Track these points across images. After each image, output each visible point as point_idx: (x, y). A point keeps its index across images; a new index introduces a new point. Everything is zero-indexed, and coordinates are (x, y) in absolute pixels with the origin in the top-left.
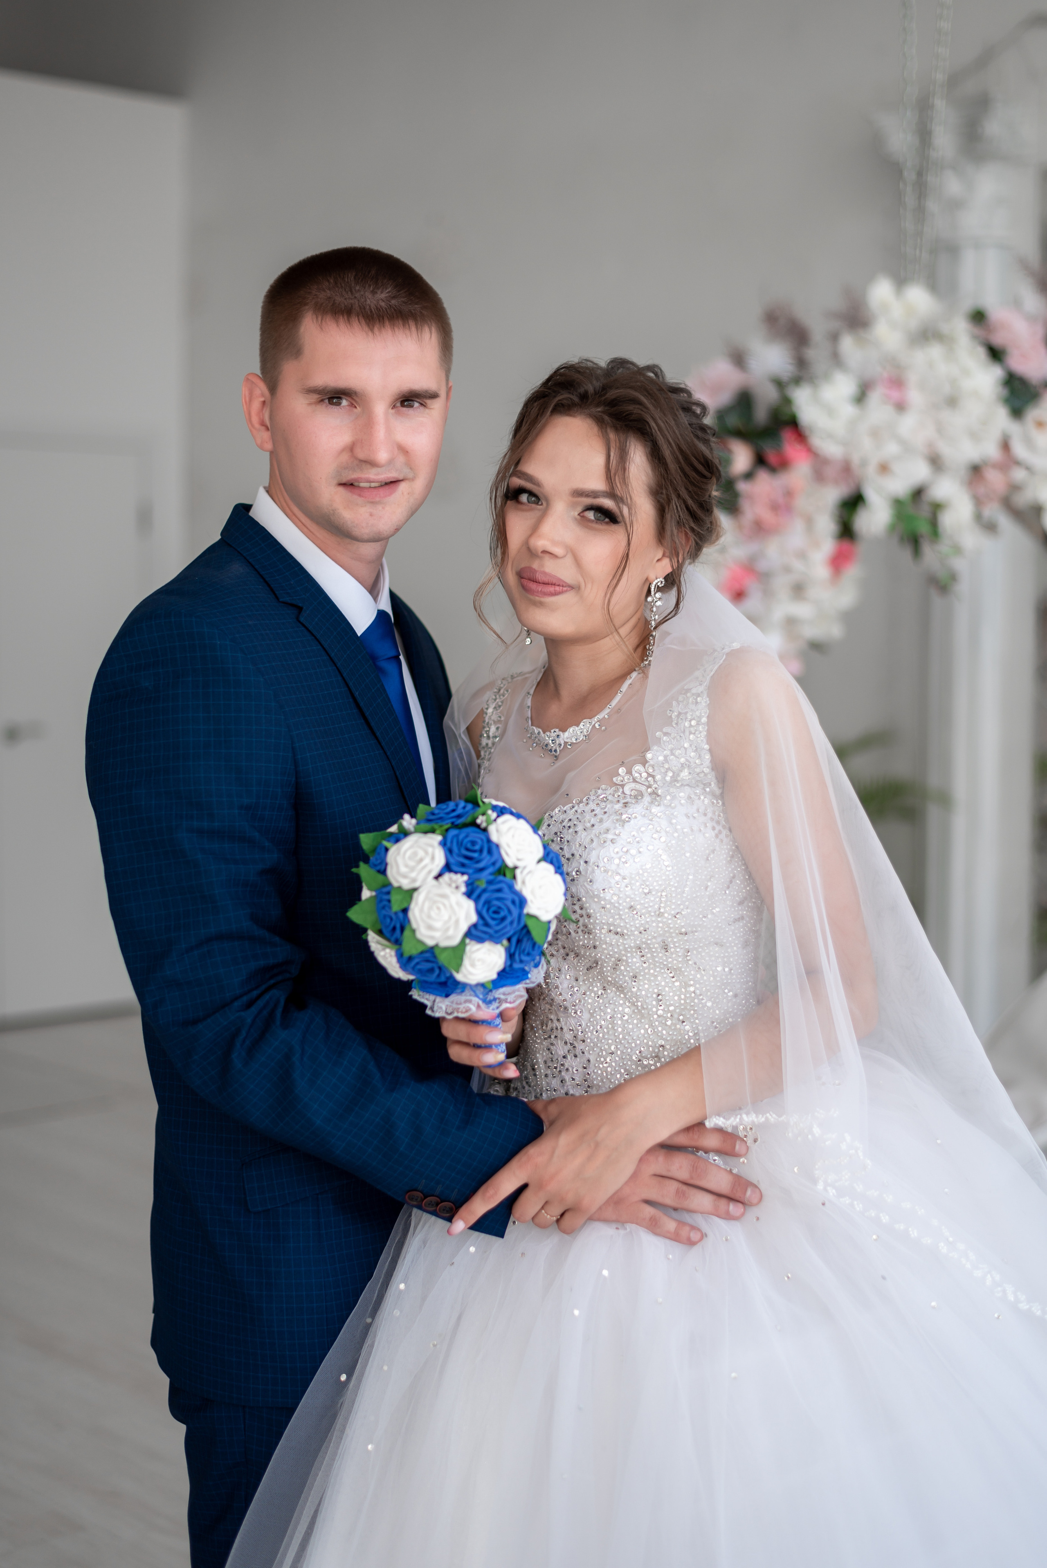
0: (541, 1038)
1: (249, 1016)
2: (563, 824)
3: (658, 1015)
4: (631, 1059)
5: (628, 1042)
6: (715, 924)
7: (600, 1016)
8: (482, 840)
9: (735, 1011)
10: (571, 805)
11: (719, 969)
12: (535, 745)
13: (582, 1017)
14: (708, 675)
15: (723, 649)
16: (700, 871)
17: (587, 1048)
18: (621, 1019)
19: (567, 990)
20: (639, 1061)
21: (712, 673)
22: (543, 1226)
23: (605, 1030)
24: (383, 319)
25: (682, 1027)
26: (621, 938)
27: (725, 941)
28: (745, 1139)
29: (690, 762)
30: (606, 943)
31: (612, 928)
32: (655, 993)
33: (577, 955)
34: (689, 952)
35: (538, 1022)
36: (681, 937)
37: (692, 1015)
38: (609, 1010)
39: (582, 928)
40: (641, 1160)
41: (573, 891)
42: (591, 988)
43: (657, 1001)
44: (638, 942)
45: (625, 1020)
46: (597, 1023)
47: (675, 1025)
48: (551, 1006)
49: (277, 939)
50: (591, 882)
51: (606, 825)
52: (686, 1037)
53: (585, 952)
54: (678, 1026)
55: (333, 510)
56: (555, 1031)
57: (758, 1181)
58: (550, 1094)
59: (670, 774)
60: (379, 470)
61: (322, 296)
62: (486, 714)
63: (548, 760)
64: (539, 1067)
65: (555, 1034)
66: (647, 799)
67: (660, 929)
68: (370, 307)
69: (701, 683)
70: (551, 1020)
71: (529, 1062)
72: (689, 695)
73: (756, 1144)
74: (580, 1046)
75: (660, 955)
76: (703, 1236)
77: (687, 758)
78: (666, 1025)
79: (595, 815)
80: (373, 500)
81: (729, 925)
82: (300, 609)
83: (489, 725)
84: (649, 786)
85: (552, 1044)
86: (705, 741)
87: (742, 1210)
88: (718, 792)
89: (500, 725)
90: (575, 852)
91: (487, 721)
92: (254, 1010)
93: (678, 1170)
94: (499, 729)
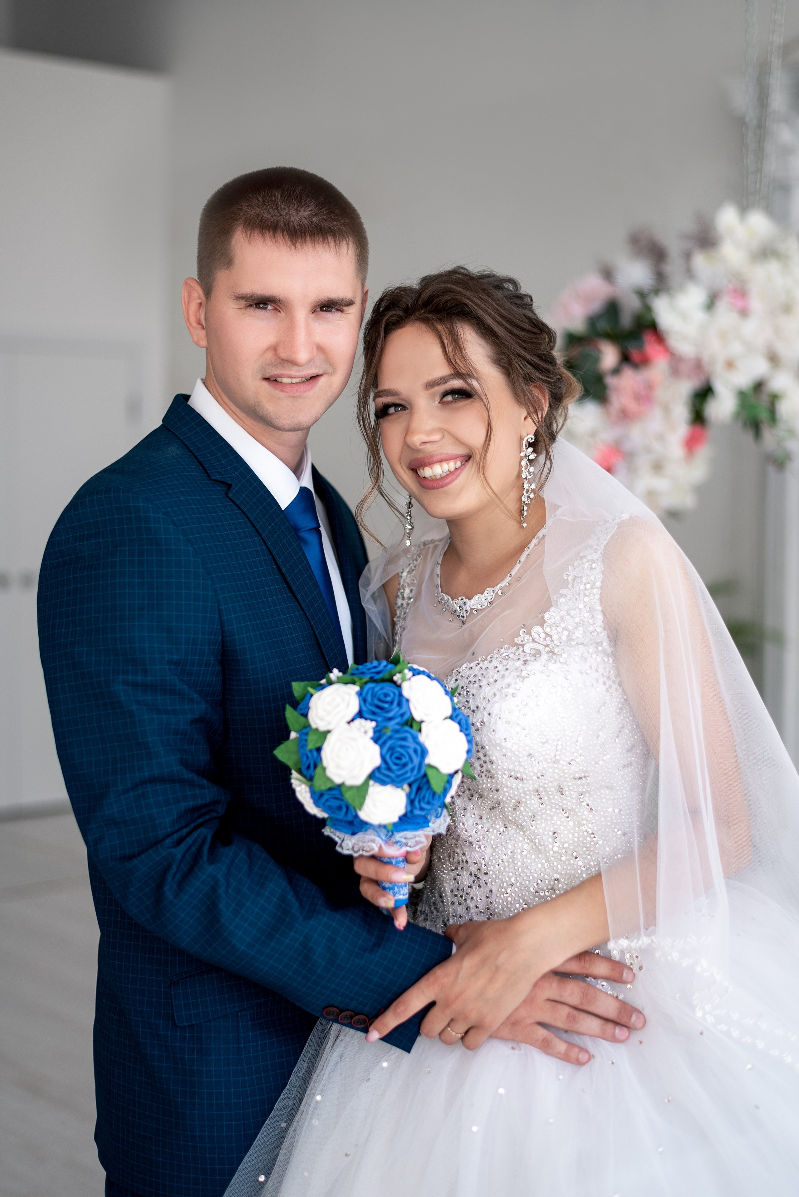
0: (448, 869)
1: (178, 852)
2: (469, 680)
3: (554, 851)
4: (529, 891)
5: (526, 875)
6: (606, 770)
7: (502, 851)
8: (394, 694)
9: (624, 848)
10: (477, 662)
11: (610, 810)
12: (444, 609)
13: (486, 851)
14: (603, 544)
15: (614, 520)
16: (592, 722)
17: (490, 879)
18: (521, 854)
19: (472, 827)
20: (537, 892)
21: (606, 542)
22: (448, 1043)
23: (506, 864)
24: (305, 234)
25: (576, 863)
26: (521, 783)
27: (615, 785)
28: (631, 966)
29: (584, 622)
30: (507, 787)
31: (512, 774)
32: (551, 831)
33: (481, 796)
34: (582, 794)
35: (445, 855)
36: (574, 782)
37: (585, 852)
38: (510, 846)
39: (485, 773)
40: (535, 985)
41: (478, 739)
42: (493, 825)
43: (553, 839)
44: (536, 786)
45: (524, 855)
46: (499, 857)
47: (569, 861)
48: (457, 841)
49: (205, 782)
50: (494, 731)
51: (507, 680)
52: (579, 871)
53: (488, 794)
54: (572, 862)
55: (258, 402)
56: (461, 863)
57: (643, 1007)
58: (456, 920)
59: (566, 633)
60: (300, 368)
61: (252, 212)
62: (401, 577)
63: (457, 624)
64: (446, 895)
65: (461, 866)
66: (545, 656)
67: (555, 775)
68: (293, 224)
69: (596, 551)
70: (457, 853)
71: (436, 890)
72: (584, 560)
73: (642, 971)
74: (483, 878)
75: (556, 797)
76: (591, 1057)
77: (581, 618)
78: (561, 860)
79: (498, 671)
80: (294, 395)
81: (619, 770)
82: (229, 486)
83: (404, 587)
84: (547, 646)
85: (458, 875)
86: (598, 603)
87: (627, 1034)
88: (609, 650)
89: (413, 588)
90: (480, 705)
91: (402, 584)
92: (184, 846)
93: (569, 996)
94: (413, 591)
